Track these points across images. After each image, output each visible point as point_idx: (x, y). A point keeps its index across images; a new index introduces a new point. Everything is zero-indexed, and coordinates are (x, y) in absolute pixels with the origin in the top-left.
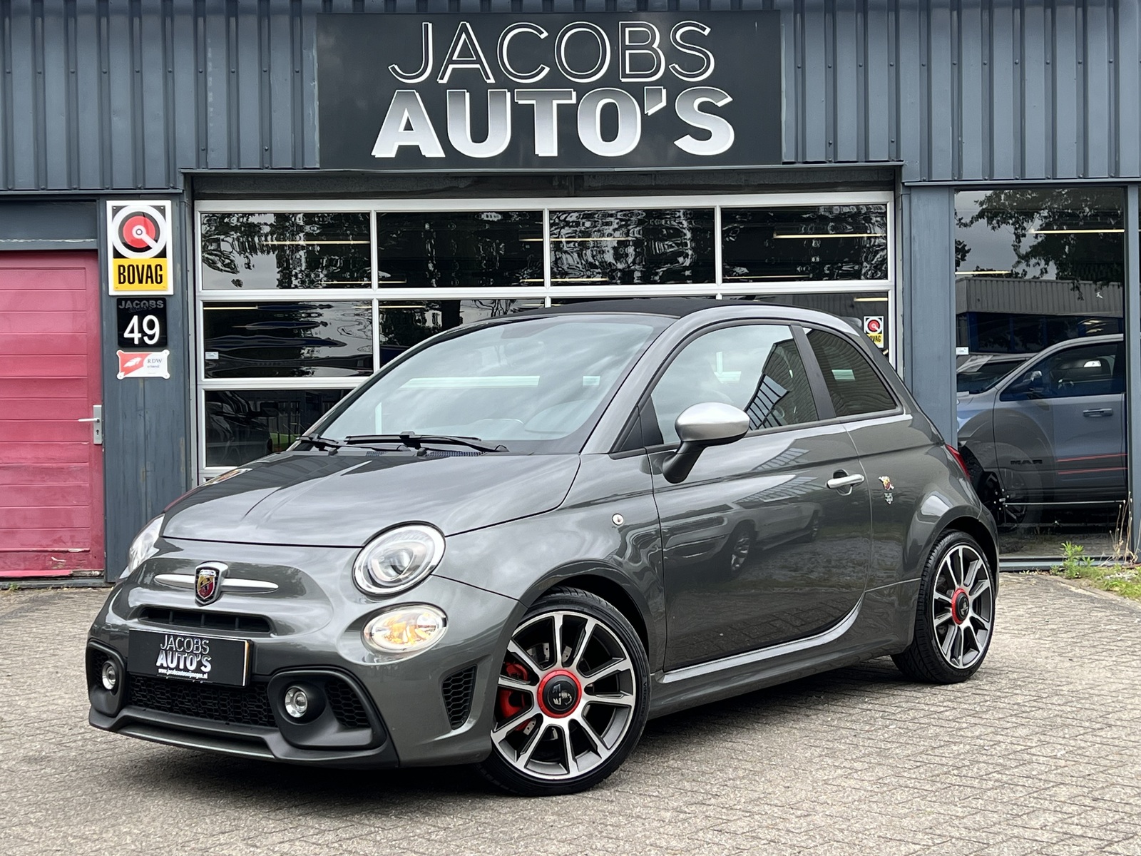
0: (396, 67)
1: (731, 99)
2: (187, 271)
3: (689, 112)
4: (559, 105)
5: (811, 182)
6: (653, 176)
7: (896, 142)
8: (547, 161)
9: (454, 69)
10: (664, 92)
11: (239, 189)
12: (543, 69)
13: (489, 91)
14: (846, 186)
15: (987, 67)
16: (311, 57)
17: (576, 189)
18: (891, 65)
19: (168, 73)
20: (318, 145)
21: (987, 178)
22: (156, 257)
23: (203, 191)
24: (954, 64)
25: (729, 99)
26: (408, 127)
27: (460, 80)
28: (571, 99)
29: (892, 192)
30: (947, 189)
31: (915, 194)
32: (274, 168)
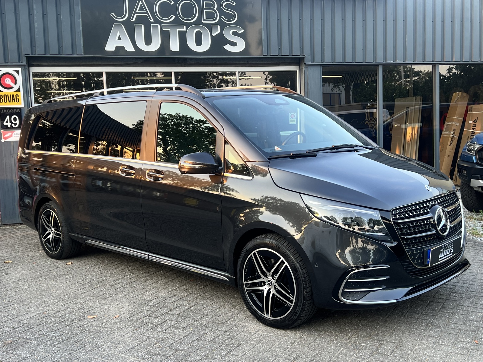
0: (114, 14)
1: (244, 31)
2: (29, 97)
3: (229, 35)
4: (179, 31)
8: (175, 53)
9: (137, 16)
10: (219, 27)
12: (172, 17)
13: (151, 25)
14: (283, 64)
16: (78, 9)
17: (184, 64)
18: (300, 19)
19: (17, 15)
20: (83, 45)
22: (16, 91)
24: (321, 19)
26: (119, 39)
27: (140, 20)
28: (184, 29)
29: (299, 67)
30: (320, 66)
31: (309, 68)
32: (64, 54)
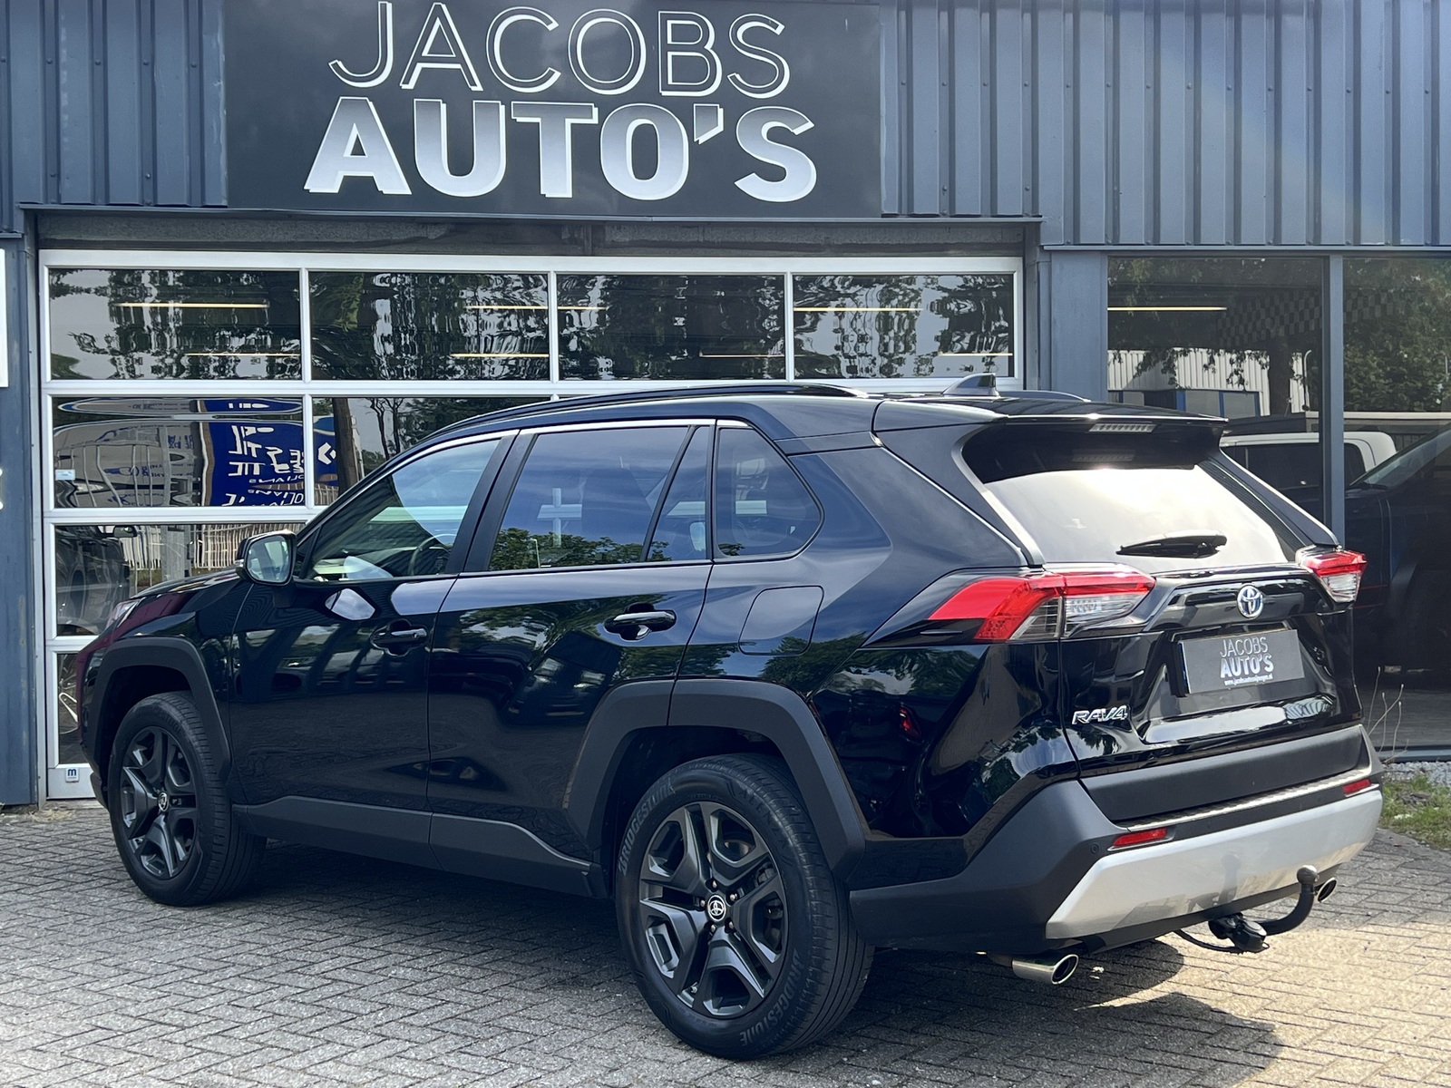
0: (340, 64)
1: (812, 125)
2: (29, 352)
3: (756, 141)
4: (572, 125)
5: (914, 242)
6: (701, 231)
7: (1033, 191)
8: (557, 204)
9: (423, 69)
10: (721, 111)
11: (106, 235)
12: (551, 74)
13: (474, 102)
14: (960, 249)
15: (1151, 91)
16: (214, 45)
17: (593, 245)
18: (1026, 85)
19: (2, 64)
20: (224, 173)
21: (1149, 242)
23: (52, 237)
24: (1108, 86)
25: (810, 125)
26: (358, 150)
27: (434, 85)
28: (591, 117)
29: (1021, 258)
30: (1099, 256)
31: (1057, 262)
32: (159, 204)
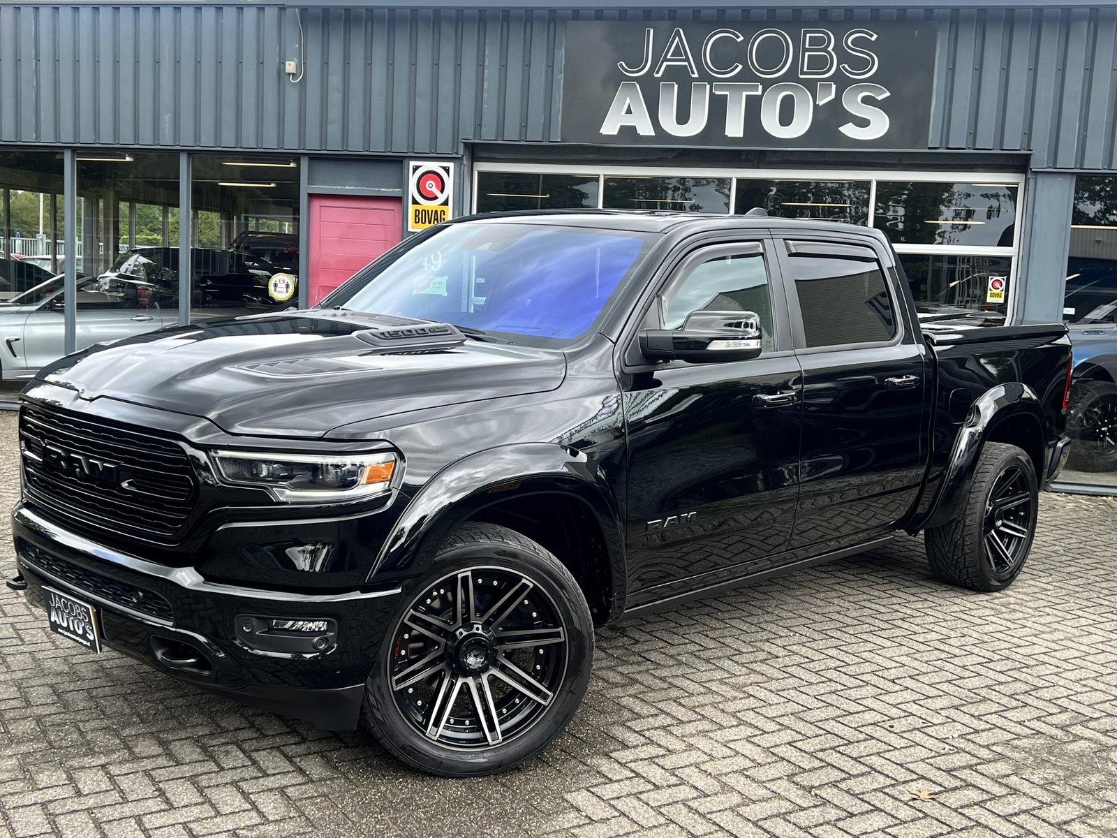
0: (623, 64)
3: (853, 104)
4: (747, 96)
5: (954, 163)
6: (822, 154)
7: (1028, 134)
8: (735, 140)
9: (667, 66)
10: (834, 87)
12: (737, 66)
13: (693, 83)
14: (985, 168)
16: (560, 54)
17: (759, 163)
18: (1031, 69)
19: (458, 66)
20: (560, 124)
21: (1105, 167)
22: (442, 205)
23: (481, 156)
24: (1087, 69)
25: (888, 94)
26: (629, 111)
27: (671, 74)
28: (758, 91)
29: (1023, 175)
30: (1069, 176)
31: (1040, 179)
32: (528, 140)
